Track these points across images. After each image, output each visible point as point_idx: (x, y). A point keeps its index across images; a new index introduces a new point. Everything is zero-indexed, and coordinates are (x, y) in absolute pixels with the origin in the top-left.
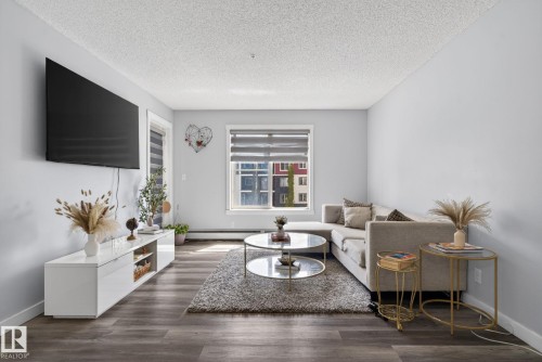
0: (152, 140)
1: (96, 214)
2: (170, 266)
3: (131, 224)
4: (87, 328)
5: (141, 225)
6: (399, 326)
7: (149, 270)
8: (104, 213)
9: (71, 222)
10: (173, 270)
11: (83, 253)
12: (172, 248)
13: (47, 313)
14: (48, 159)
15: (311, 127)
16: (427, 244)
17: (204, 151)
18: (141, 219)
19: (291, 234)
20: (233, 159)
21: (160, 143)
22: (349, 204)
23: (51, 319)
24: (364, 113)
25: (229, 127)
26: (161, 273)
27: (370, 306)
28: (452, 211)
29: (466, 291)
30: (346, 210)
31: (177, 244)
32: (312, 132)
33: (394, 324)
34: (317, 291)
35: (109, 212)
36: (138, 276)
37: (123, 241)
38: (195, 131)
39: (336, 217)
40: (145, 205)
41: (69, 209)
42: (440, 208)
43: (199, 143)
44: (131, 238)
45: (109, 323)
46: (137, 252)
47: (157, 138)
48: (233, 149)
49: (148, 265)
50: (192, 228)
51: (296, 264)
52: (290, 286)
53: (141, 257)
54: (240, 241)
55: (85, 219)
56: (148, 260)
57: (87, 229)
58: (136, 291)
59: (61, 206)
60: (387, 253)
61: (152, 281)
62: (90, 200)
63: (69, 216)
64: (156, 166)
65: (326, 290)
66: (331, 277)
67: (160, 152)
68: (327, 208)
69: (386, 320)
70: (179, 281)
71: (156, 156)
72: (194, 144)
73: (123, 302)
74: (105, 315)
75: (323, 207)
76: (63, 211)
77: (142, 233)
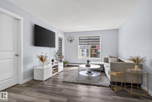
0: (59, 40)
1: (44, 58)
2: (62, 71)
3: (53, 61)
4: (41, 83)
5: (55, 61)
6: (116, 91)
7: (57, 72)
8: (46, 58)
9: (39, 59)
10: (63, 72)
11: (41, 67)
12: (63, 67)
13: (34, 79)
14: (35, 46)
15: (100, 35)
16: (127, 69)
17: (72, 43)
18: (56, 60)
19: (91, 65)
20: (79, 44)
21: (61, 41)
22: (111, 57)
23: (35, 80)
24: (117, 30)
25: (78, 36)
26: (59, 73)
27: (110, 85)
28: (134, 59)
29: (142, 84)
30: (109, 59)
31: (64, 66)
32: (101, 36)
33: (114, 91)
34: (96, 80)
35: (47, 58)
36: (53, 73)
37: (51, 64)
38: (70, 38)
39: (106, 61)
40: (57, 56)
41: (39, 57)
42: (131, 59)
43: (71, 41)
44: (53, 64)
45: (45, 82)
46: (53, 67)
47: (60, 40)
48: (79, 42)
49: (56, 71)
50: (69, 62)
51: (92, 73)
52: (89, 78)
53: (54, 69)
54: (78, 66)
55: (42, 59)
56: (56, 69)
57: (42, 61)
58: (53, 76)
59: (37, 56)
60: (113, 71)
61: (57, 74)
62: (43, 55)
63: (39, 58)
64: (60, 47)
65: (99, 80)
66: (102, 77)
67: (61, 43)
68: (104, 58)
69: (113, 89)
70: (64, 75)
71: (60, 44)
72: (70, 41)
73: (50, 78)
74: (45, 81)
75: (103, 57)
76: (38, 57)
77: (55, 63)
